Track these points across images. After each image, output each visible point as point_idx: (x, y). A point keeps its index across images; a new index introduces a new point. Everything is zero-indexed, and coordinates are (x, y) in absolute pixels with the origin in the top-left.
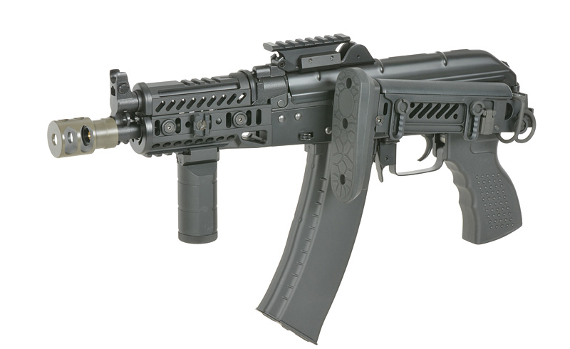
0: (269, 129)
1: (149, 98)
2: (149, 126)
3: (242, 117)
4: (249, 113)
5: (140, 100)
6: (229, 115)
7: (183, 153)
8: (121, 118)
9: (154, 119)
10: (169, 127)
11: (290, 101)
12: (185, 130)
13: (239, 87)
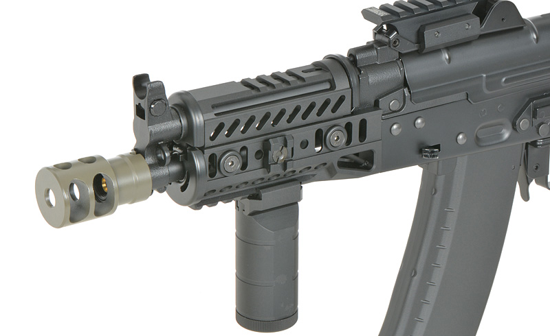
0: (377, 148)
1: (198, 119)
2: (200, 163)
3: (339, 134)
4: (348, 127)
5: (184, 122)
6: (319, 133)
7: (250, 198)
8: (155, 154)
9: (208, 153)
10: (231, 163)
11: (408, 100)
12: (254, 163)
13: (333, 87)
